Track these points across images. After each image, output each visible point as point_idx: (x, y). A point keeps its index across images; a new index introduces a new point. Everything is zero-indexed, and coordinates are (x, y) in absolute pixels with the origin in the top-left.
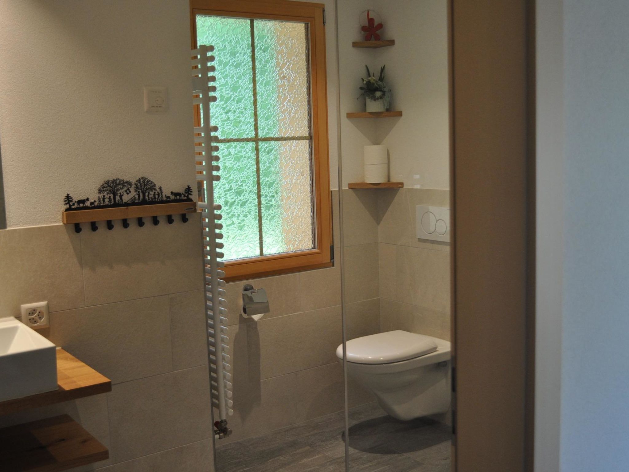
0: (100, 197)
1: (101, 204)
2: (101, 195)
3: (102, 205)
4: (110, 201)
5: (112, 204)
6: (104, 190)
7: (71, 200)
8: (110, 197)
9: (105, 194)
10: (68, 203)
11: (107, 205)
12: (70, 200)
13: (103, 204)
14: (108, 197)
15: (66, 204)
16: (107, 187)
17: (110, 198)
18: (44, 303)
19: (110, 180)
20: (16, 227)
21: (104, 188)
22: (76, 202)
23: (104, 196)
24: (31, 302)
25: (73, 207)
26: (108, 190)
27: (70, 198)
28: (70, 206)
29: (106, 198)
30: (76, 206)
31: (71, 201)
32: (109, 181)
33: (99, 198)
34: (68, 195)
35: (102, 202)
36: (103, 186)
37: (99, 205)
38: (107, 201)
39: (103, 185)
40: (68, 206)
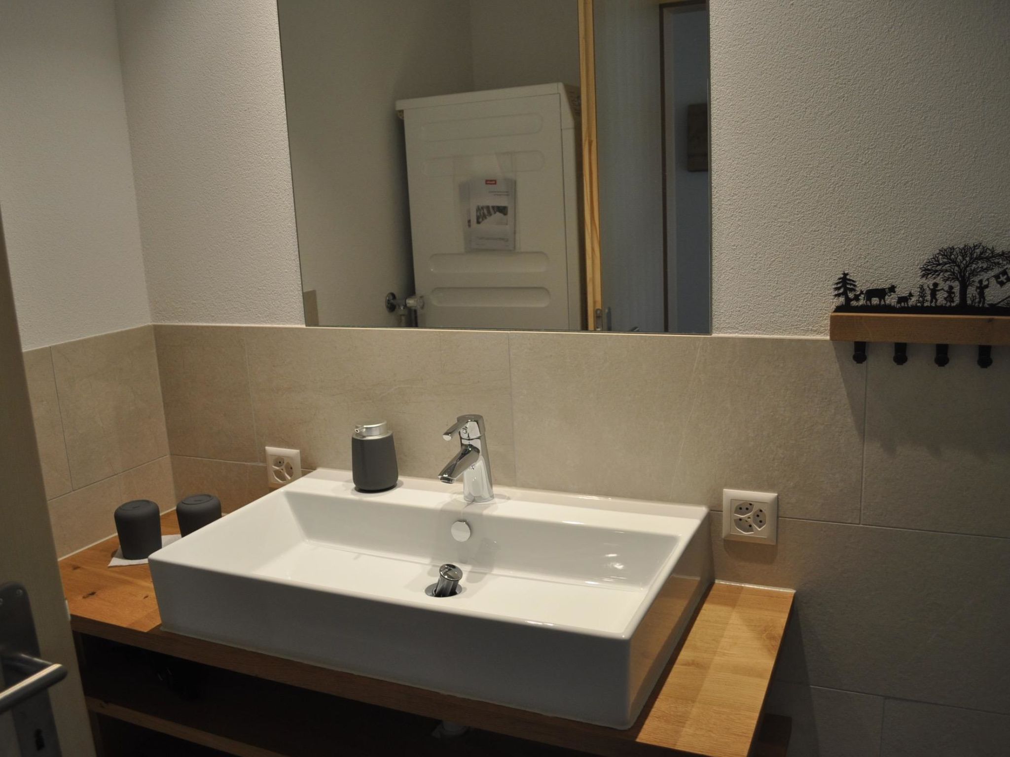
0: (925, 287)
1: (926, 304)
2: (929, 282)
3: (927, 306)
4: (950, 298)
5: (953, 305)
6: (936, 271)
7: (852, 287)
8: (951, 288)
9: (939, 280)
10: (845, 294)
11: (942, 306)
12: (849, 286)
13: (931, 302)
14: (946, 288)
15: (838, 295)
16: (945, 264)
17: (950, 291)
18: (769, 496)
19: (956, 247)
20: (731, 333)
21: (939, 264)
22: (862, 292)
23: (936, 285)
24: (744, 488)
25: (854, 303)
26: (946, 271)
27: (848, 282)
28: (848, 300)
29: (939, 290)
30: (862, 302)
31: (852, 290)
32: (953, 249)
33: (922, 287)
34: (845, 275)
35: (929, 298)
36: (935, 261)
37: (919, 304)
38: (941, 297)
39: (935, 258)
40: (842, 299)
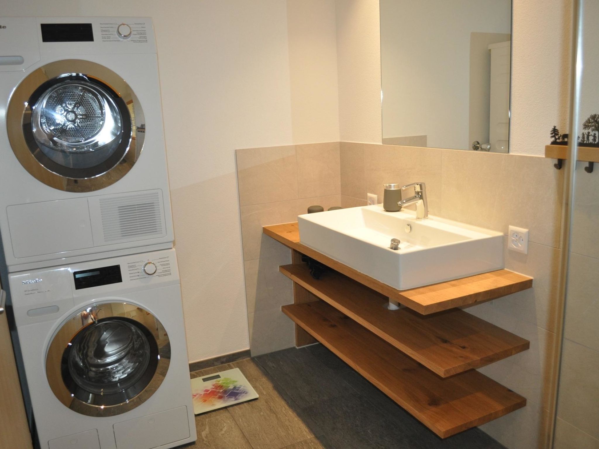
0: (585, 134)
1: (585, 142)
2: (586, 131)
3: (585, 143)
4: (594, 140)
5: (596, 143)
6: (589, 126)
7: (557, 133)
8: (595, 134)
9: (590, 130)
10: (554, 136)
11: (591, 143)
12: (556, 133)
13: (587, 141)
14: (593, 135)
15: (552, 137)
16: (593, 122)
17: (594, 136)
18: (524, 230)
19: (597, 114)
20: (516, 153)
21: (590, 123)
22: (561, 136)
23: (589, 133)
24: (516, 226)
25: (558, 141)
26: (593, 126)
27: (556, 131)
28: (556, 139)
29: (590, 135)
30: (561, 140)
31: (558, 134)
32: (596, 115)
33: (583, 134)
34: (555, 127)
35: (586, 139)
36: (588, 121)
37: (582, 142)
38: (591, 138)
39: (589, 119)
40: (553, 139)
